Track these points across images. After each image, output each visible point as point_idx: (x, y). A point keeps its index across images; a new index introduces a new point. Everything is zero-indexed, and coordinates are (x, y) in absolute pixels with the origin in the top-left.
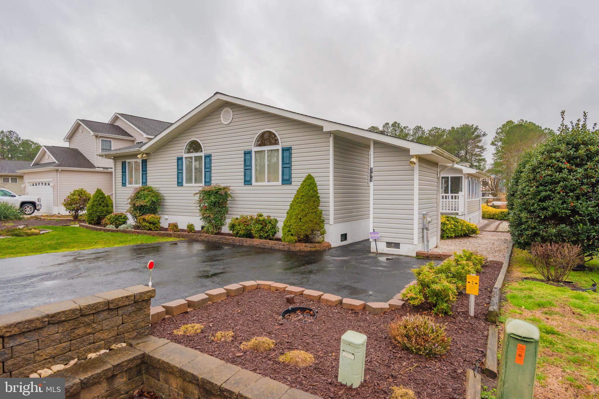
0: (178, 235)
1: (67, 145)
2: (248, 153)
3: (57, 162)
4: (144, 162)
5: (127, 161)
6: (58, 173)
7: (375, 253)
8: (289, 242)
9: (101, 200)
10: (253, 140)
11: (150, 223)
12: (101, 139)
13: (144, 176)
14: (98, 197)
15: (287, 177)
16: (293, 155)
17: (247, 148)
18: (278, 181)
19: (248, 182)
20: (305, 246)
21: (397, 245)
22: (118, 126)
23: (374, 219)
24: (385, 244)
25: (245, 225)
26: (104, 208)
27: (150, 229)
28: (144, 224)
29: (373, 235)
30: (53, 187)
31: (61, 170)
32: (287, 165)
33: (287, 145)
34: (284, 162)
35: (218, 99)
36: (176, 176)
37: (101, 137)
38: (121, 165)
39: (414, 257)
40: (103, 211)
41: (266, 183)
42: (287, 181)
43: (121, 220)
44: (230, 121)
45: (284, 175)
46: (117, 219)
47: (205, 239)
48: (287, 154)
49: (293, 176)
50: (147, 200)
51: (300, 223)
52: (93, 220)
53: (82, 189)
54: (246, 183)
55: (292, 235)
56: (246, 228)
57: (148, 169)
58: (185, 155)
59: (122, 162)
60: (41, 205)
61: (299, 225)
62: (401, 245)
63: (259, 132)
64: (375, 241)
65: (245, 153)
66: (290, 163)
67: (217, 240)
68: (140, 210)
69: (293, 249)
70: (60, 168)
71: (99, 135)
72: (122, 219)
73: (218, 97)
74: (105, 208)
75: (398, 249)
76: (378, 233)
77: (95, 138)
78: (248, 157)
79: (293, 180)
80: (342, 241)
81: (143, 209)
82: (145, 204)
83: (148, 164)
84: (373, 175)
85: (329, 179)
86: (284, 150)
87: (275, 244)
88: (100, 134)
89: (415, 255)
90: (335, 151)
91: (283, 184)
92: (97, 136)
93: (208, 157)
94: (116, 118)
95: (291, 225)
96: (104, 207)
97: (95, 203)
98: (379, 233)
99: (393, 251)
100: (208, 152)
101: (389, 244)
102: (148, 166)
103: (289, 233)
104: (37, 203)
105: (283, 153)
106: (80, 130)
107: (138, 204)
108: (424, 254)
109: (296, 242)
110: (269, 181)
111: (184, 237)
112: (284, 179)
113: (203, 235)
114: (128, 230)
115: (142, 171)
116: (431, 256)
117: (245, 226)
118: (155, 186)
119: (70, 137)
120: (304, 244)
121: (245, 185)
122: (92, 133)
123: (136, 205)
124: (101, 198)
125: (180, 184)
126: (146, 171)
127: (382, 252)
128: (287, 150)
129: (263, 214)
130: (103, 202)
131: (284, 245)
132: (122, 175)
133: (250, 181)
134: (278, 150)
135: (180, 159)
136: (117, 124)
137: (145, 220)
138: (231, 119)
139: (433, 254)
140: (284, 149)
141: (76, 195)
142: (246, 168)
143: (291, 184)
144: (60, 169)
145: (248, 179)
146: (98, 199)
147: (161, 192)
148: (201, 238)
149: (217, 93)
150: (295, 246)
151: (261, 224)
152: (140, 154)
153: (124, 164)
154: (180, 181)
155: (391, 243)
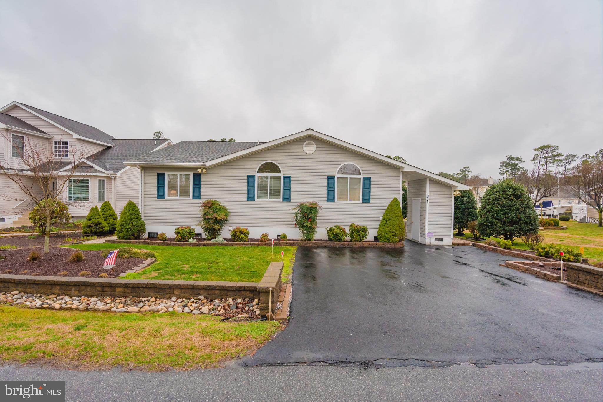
2: (331, 178)
4: (197, 176)
5: (168, 173)
7: (429, 245)
10: (337, 169)
13: (196, 190)
15: (366, 198)
16: (372, 183)
17: (331, 175)
18: (359, 200)
19: (330, 199)
21: (441, 240)
22: (17, 118)
23: (429, 225)
24: (435, 239)
29: (429, 235)
32: (367, 189)
33: (367, 175)
34: (365, 187)
35: (310, 134)
36: (246, 192)
38: (156, 177)
41: (348, 201)
42: (366, 200)
44: (313, 152)
45: (364, 196)
49: (371, 197)
57: (202, 183)
58: (257, 175)
59: (158, 173)
62: (443, 239)
63: (343, 163)
64: (430, 238)
65: (329, 178)
66: (369, 188)
73: (310, 132)
75: (442, 242)
76: (433, 233)
78: (331, 181)
79: (371, 199)
83: (202, 178)
84: (428, 199)
85: (400, 200)
86: (364, 179)
89: (451, 244)
91: (363, 202)
93: (287, 178)
99: (439, 243)
100: (287, 174)
102: (202, 180)
105: (364, 181)
108: (457, 243)
110: (350, 200)
112: (364, 199)
115: (194, 185)
116: (460, 244)
121: (327, 202)
125: (250, 198)
126: (199, 184)
127: (433, 244)
128: (367, 180)
131: (390, 245)
132: (158, 187)
133: (333, 199)
134: (360, 178)
135: (250, 178)
138: (314, 150)
142: (329, 189)
143: (370, 203)
145: (330, 197)
149: (310, 129)
152: (200, 168)
153: (161, 177)
154: (250, 196)
155: (438, 239)
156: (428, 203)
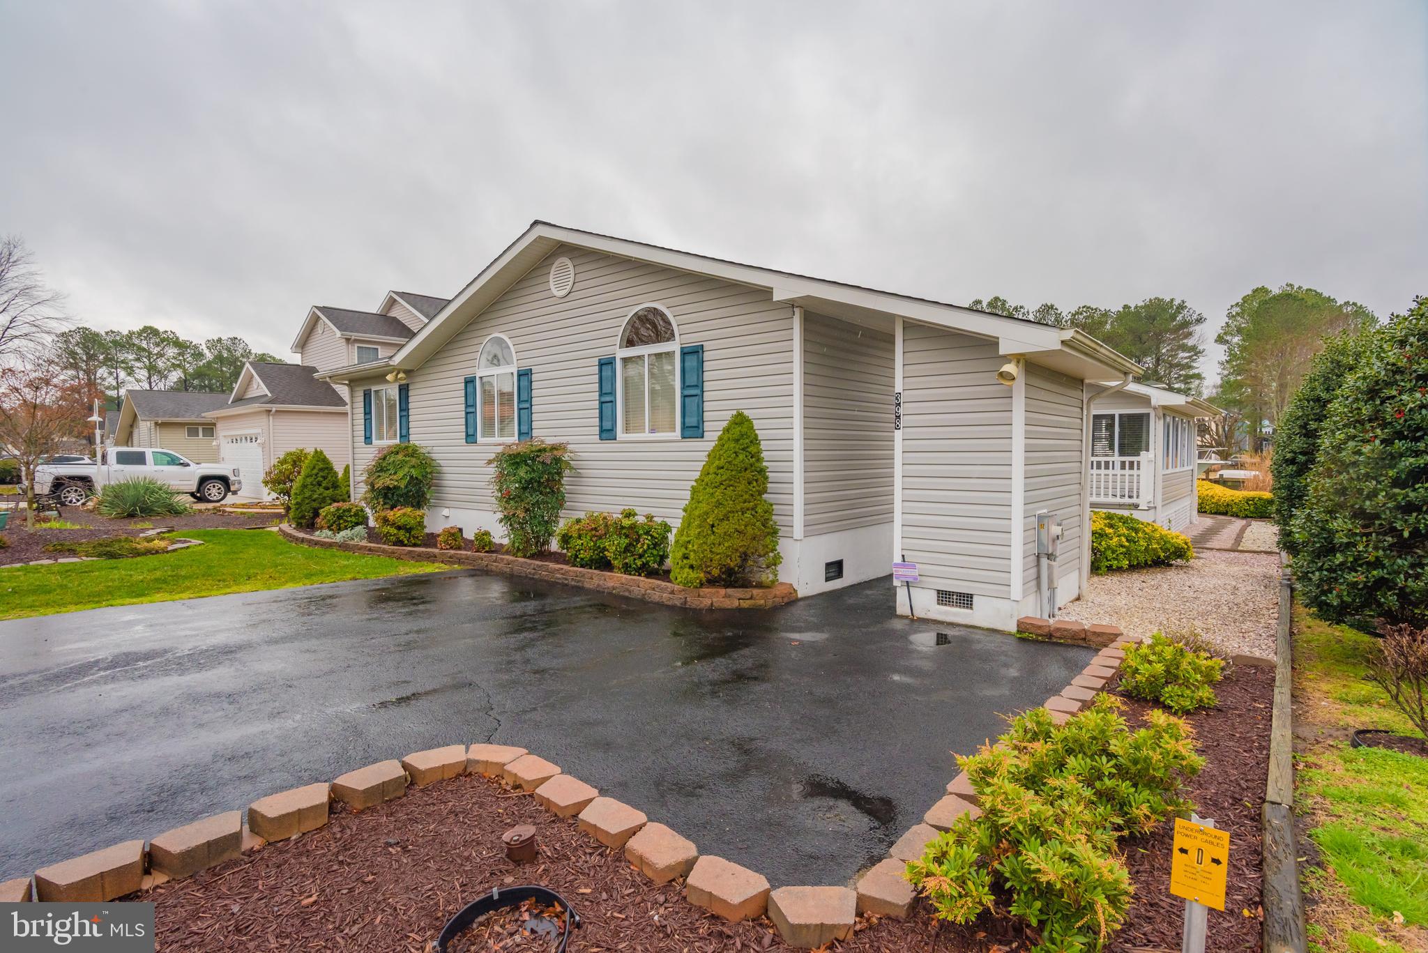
0: (450, 557)
1: (296, 359)
2: (606, 364)
3: (270, 395)
4: (404, 391)
5: (374, 388)
6: (271, 418)
7: (907, 617)
8: (685, 585)
9: (321, 474)
10: (619, 331)
11: (399, 528)
12: (356, 345)
13: (404, 420)
14: (314, 468)
15: (691, 421)
16: (707, 366)
17: (605, 352)
18: (673, 429)
19: (607, 433)
20: (726, 596)
21: (965, 600)
22: (394, 319)
23: (906, 528)
24: (934, 594)
25: (595, 536)
26: (328, 492)
27: (399, 543)
28: (386, 529)
29: (902, 571)
30: (263, 445)
31: (277, 411)
32: (694, 389)
33: (692, 340)
34: (687, 384)
35: (540, 237)
36: (463, 421)
37: (356, 341)
38: (362, 399)
39: (1010, 634)
40: (325, 498)
41: (646, 435)
42: (693, 430)
43: (349, 519)
44: (568, 288)
45: (687, 414)
46: (340, 517)
47: (505, 570)
48: (692, 362)
49: (706, 416)
50: (400, 474)
51: (712, 537)
52: (303, 517)
53: (302, 451)
54: (604, 435)
55: (692, 567)
56: (595, 545)
57: (411, 406)
58: (481, 373)
59: (364, 391)
60: (240, 483)
61: (709, 542)
62: (975, 599)
63: (630, 311)
64: (908, 586)
65: (602, 364)
66: (700, 385)
67: (530, 573)
68: (385, 496)
69: (694, 602)
70: (274, 407)
71: (353, 338)
72: (351, 516)
73: (540, 231)
74: (330, 492)
75: (968, 611)
76: (913, 566)
77: (344, 344)
78: (607, 371)
79: (706, 426)
80: (827, 579)
81: (393, 494)
82: (396, 483)
83: (410, 393)
84: (901, 411)
85: (792, 424)
86: (685, 353)
87: (654, 589)
88: (354, 335)
89: (1013, 628)
90: (806, 352)
91: (683, 437)
92: (348, 340)
93: (526, 375)
94: (391, 302)
95: (689, 542)
96: (327, 488)
97: (309, 480)
98: (917, 565)
99: (955, 614)
100: (525, 364)
101: (945, 597)
102: (410, 400)
103: (685, 561)
104: (232, 478)
105: (683, 361)
106: (319, 329)
107: (379, 484)
108: (1040, 627)
109: (702, 585)
110: (652, 431)
111: (463, 563)
112: (687, 425)
113: (502, 559)
114: (352, 542)
115: (401, 410)
116: (1058, 634)
117: (594, 539)
118: (423, 443)
119: (303, 344)
120: (722, 591)
121: (601, 439)
122: (338, 334)
123: (376, 487)
124: (321, 470)
125: (471, 436)
126: (407, 409)
127: (925, 617)
128: (693, 354)
129: (637, 510)
130: (325, 478)
131: (672, 592)
132: (365, 420)
133: (612, 430)
135: (470, 383)
136: (393, 314)
137: (388, 520)
138: (571, 283)
139: (1066, 630)
140: (685, 351)
141: (288, 463)
142: (604, 399)
143: (702, 437)
144: (274, 409)
145: (607, 425)
146: (315, 471)
147: (434, 456)
148: (497, 566)
149: (536, 223)
150: (699, 596)
151: (627, 536)
152: (392, 372)
153: (367, 395)
154: (471, 431)
155: (950, 594)
156: (897, 428)
